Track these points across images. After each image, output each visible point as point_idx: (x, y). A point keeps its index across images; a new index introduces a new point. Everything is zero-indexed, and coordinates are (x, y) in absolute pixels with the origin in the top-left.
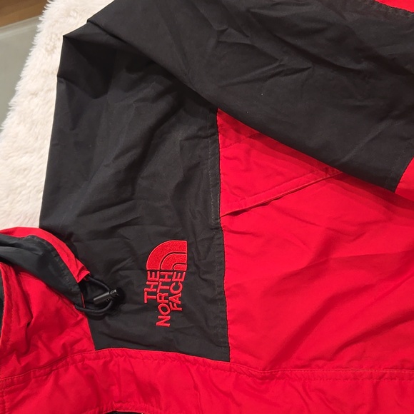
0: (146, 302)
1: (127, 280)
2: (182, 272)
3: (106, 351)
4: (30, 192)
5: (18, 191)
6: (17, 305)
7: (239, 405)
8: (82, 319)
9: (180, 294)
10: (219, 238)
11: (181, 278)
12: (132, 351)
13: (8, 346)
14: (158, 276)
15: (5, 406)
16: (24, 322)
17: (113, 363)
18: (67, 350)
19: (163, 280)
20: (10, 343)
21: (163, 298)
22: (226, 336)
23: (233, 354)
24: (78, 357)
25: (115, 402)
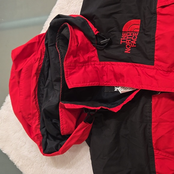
0: (121, 44)
1: (114, 36)
2: (137, 32)
3: (103, 62)
4: (77, 2)
5: (72, 2)
6: (74, 38)
7: (157, 80)
8: (95, 50)
9: (136, 40)
10: (154, 18)
11: (136, 34)
12: (113, 63)
13: (71, 51)
14: (127, 34)
15: (67, 73)
16: (76, 44)
17: (105, 67)
18: (89, 59)
19: (129, 35)
20: (71, 50)
21: (128, 42)
22: (154, 56)
23: (156, 62)
24: (93, 63)
25: (104, 82)
